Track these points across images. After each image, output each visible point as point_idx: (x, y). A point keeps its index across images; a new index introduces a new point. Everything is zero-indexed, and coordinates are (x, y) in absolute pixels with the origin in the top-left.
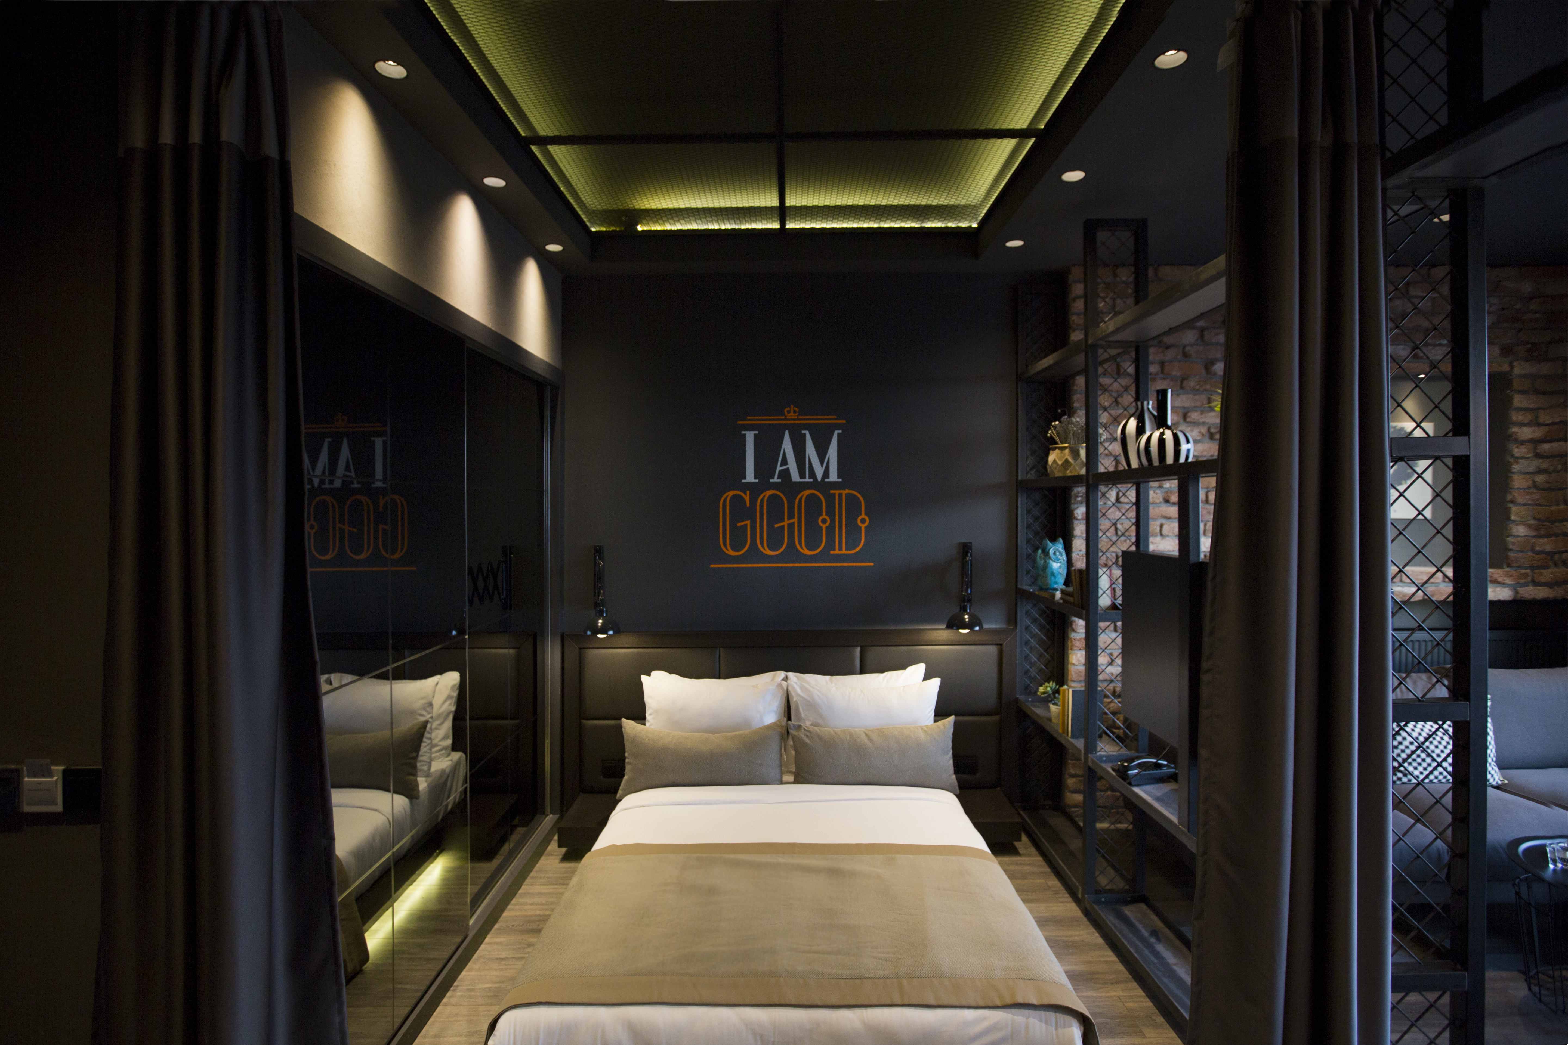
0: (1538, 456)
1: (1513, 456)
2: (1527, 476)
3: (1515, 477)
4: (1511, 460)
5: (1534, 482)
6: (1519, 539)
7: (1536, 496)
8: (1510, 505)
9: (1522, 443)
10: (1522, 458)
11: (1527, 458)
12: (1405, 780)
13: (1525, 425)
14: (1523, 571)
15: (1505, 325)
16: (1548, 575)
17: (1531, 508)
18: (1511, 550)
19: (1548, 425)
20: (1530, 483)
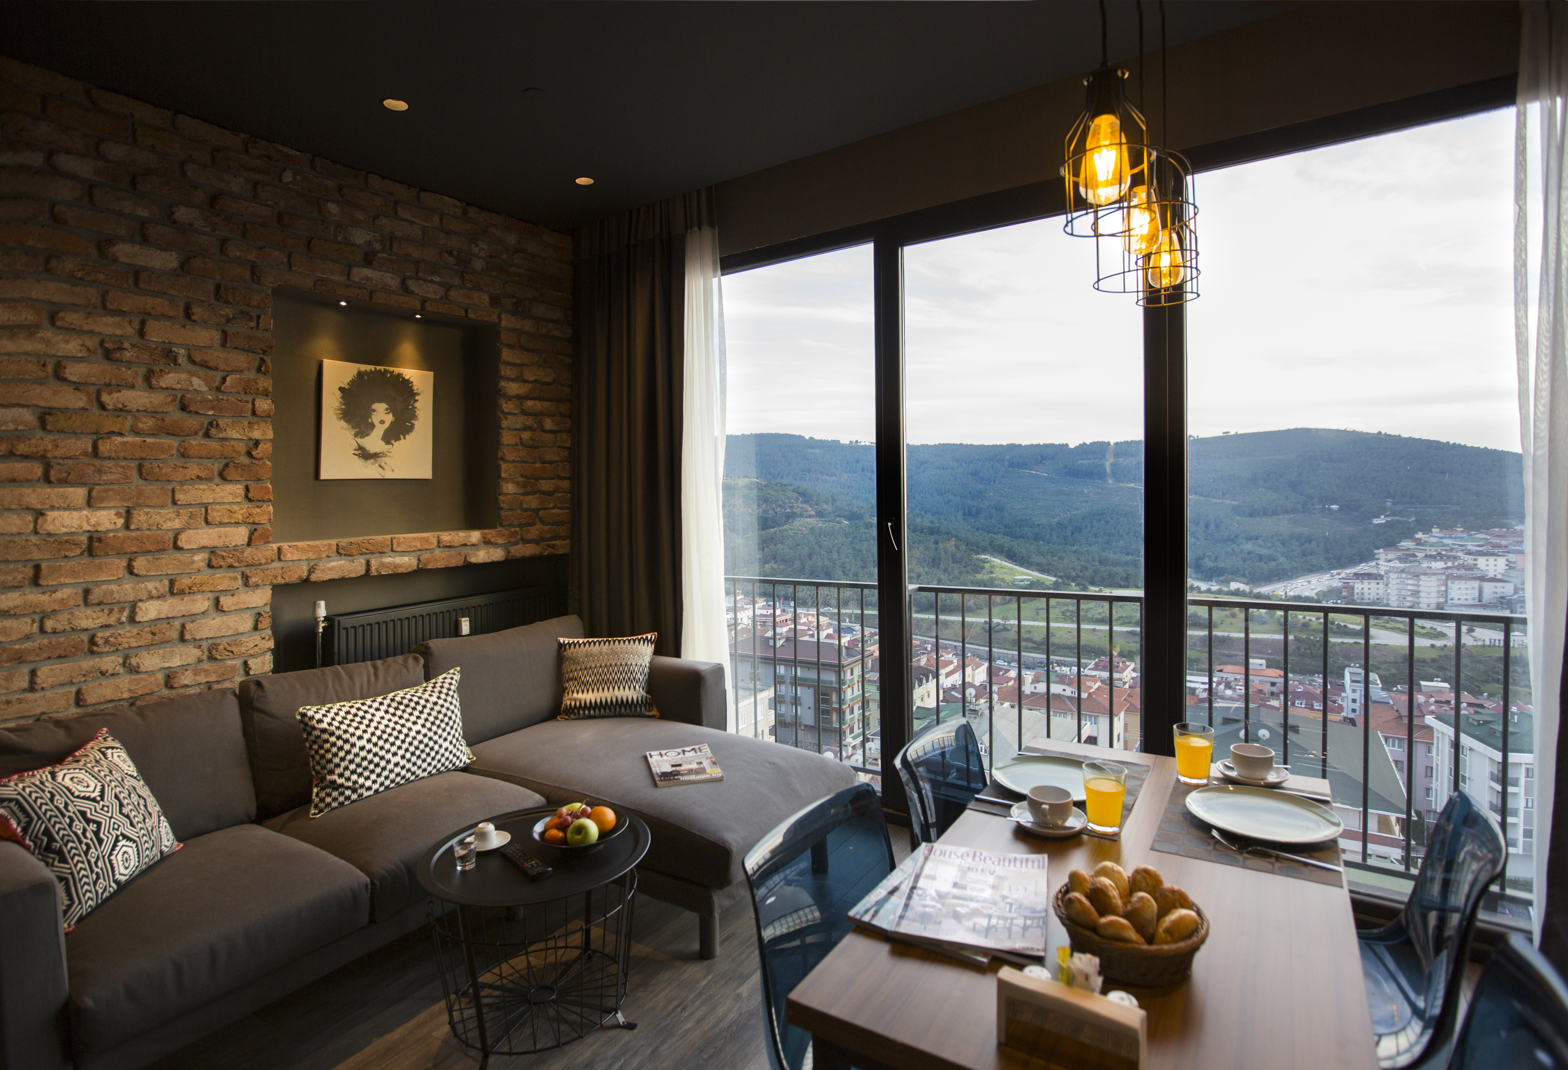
0: (524, 412)
1: (503, 412)
2: (515, 432)
3: (504, 433)
4: (501, 416)
5: (521, 439)
6: (509, 497)
7: (523, 453)
8: (501, 462)
9: (510, 398)
10: (510, 414)
11: (514, 414)
12: (354, 797)
13: (512, 380)
14: (513, 530)
15: (494, 274)
16: (534, 532)
17: (518, 465)
18: (502, 509)
19: (531, 382)
20: (517, 440)
